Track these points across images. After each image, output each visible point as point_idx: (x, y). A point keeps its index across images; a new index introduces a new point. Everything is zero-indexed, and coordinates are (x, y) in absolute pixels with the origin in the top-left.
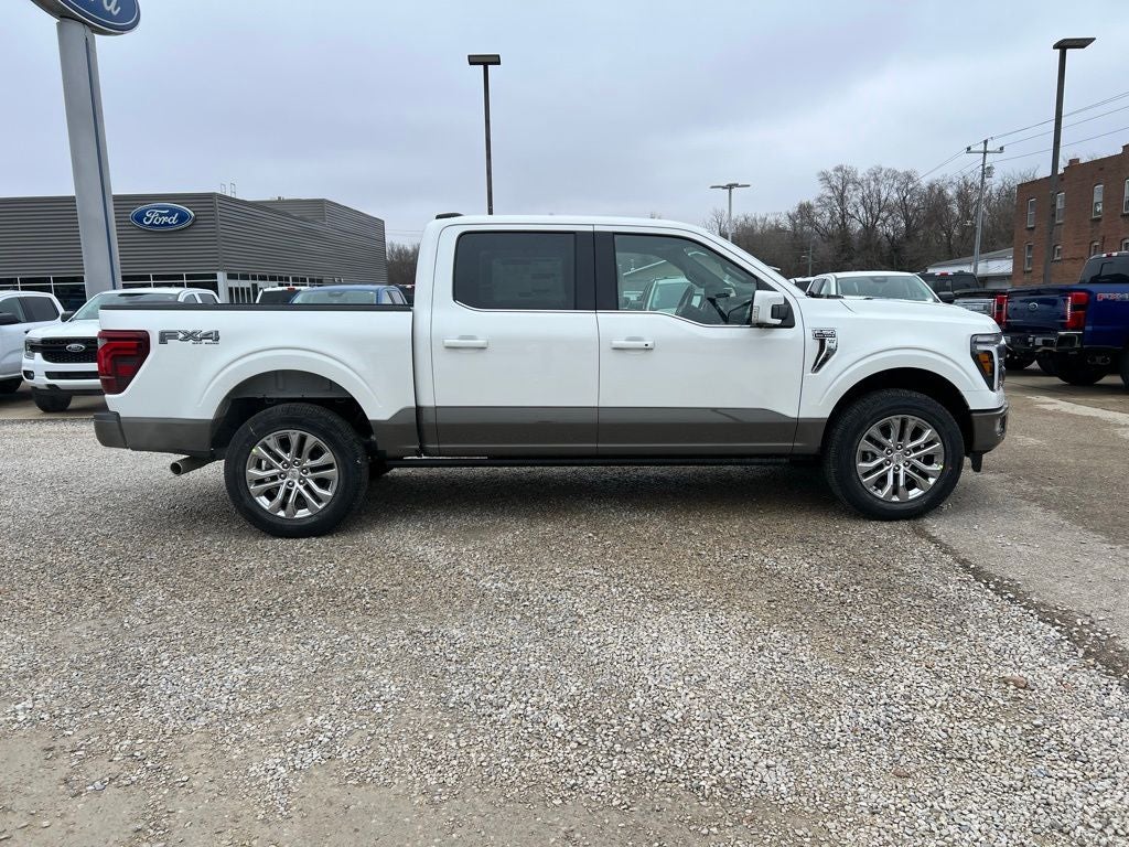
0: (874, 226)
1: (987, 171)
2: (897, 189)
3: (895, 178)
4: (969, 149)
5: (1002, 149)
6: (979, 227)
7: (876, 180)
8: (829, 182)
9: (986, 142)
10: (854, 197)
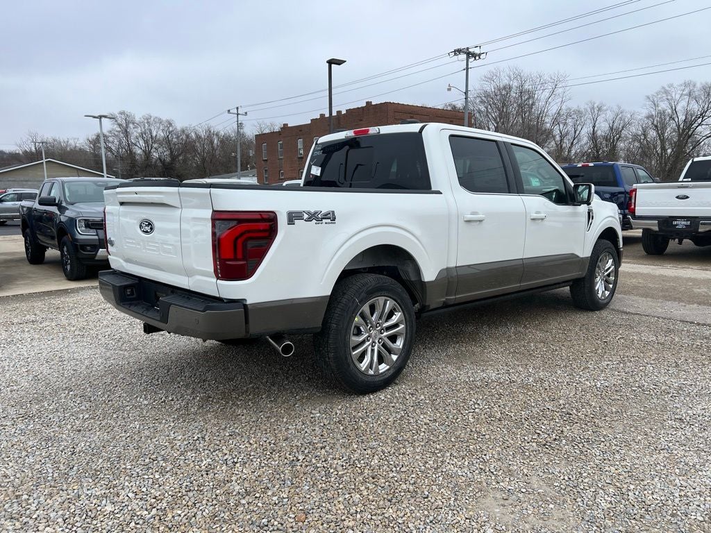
0: (150, 152)
1: (240, 125)
2: (163, 130)
3: (161, 123)
4: (229, 111)
5: (246, 113)
6: (239, 157)
7: (148, 122)
8: (116, 121)
9: (237, 108)
10: (135, 132)
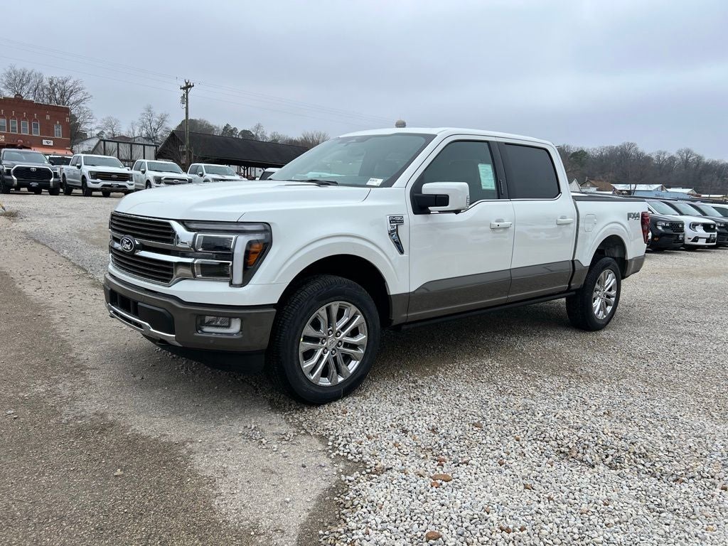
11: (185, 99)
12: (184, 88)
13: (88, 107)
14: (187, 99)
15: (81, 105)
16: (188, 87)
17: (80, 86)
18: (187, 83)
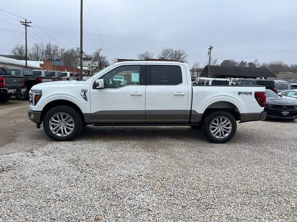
11: (209, 53)
12: (209, 49)
13: (186, 59)
14: (210, 53)
15: (184, 59)
16: (211, 48)
17: (184, 52)
18: (211, 47)
